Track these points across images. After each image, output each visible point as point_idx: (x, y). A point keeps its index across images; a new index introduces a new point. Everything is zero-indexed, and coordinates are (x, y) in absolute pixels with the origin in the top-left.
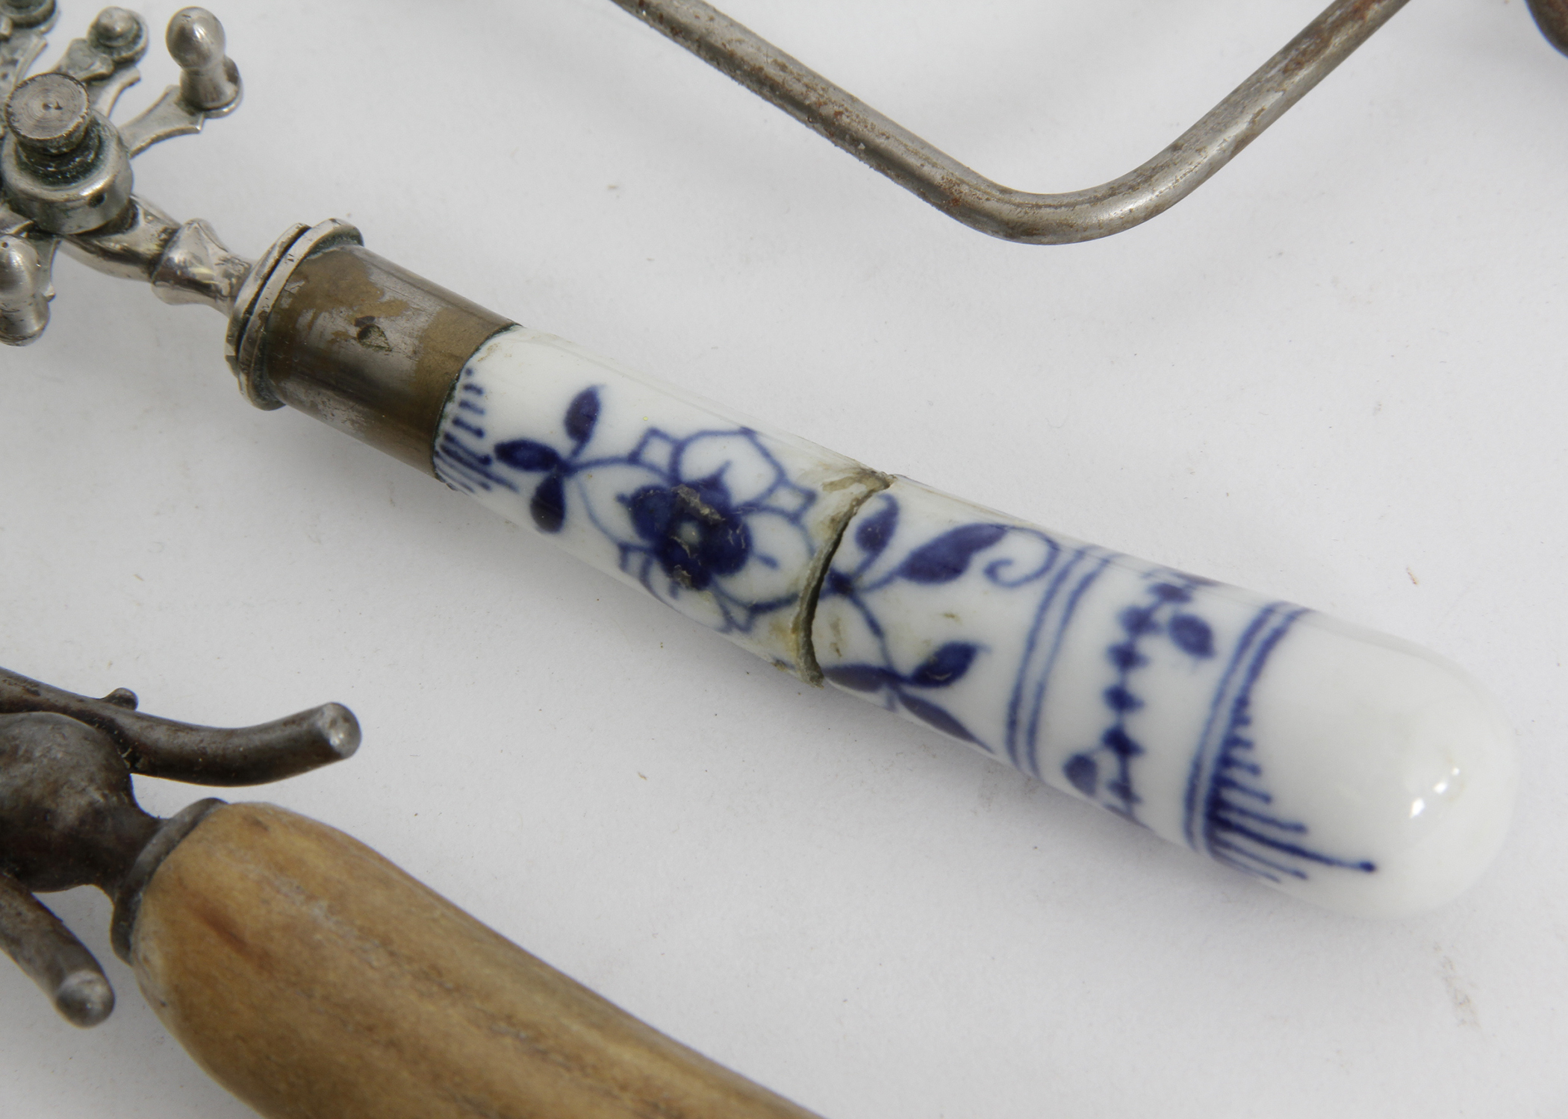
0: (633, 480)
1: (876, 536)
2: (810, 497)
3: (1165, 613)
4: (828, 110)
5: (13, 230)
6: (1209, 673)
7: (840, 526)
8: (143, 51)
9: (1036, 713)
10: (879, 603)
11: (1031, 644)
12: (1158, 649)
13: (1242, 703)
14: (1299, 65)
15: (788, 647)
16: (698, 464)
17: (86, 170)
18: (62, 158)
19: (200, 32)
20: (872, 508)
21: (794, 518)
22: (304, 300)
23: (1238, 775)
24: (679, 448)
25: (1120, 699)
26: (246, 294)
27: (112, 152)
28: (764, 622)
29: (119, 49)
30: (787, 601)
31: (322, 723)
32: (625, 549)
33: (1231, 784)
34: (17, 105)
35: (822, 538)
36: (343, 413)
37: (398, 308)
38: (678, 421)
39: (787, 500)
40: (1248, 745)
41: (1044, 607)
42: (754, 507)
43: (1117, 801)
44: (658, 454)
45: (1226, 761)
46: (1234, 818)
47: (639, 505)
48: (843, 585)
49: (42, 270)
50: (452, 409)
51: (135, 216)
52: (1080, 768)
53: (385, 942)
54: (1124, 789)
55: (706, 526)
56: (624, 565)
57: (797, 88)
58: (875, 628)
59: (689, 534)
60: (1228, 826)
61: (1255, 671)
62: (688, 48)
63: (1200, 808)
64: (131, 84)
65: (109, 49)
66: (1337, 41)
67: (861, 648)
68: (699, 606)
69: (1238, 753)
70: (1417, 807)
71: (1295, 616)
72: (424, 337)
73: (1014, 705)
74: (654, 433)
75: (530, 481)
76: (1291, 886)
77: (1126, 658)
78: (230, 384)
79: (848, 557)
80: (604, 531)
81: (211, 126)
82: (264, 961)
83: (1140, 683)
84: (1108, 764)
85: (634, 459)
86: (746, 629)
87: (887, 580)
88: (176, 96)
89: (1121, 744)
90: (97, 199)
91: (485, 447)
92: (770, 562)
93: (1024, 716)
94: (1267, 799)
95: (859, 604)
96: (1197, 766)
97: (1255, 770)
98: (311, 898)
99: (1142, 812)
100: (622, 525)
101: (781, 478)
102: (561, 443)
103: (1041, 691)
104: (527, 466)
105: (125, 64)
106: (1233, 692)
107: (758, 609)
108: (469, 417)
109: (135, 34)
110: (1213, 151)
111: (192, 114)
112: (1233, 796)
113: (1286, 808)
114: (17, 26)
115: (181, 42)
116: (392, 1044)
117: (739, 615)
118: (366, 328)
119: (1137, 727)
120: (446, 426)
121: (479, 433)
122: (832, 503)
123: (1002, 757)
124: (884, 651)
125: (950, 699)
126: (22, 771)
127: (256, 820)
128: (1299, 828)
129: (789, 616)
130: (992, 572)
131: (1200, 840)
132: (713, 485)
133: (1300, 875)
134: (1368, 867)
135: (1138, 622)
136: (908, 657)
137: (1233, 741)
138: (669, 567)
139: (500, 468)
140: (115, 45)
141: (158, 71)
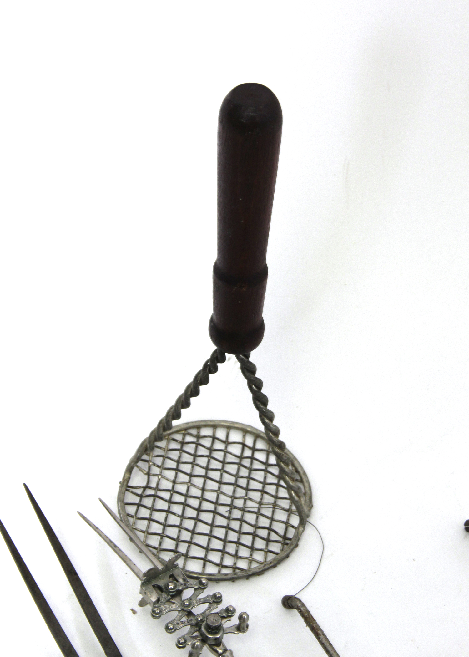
5: (199, 638)
8: (234, 615)
17: (216, 633)
18: (213, 629)
19: (244, 617)
27: (221, 632)
29: (230, 614)
34: (209, 617)
49: (201, 648)
51: (221, 645)
62: (328, 655)
64: (229, 620)
65: (228, 613)
88: (236, 626)
90: (216, 639)
105: (231, 616)
109: (234, 611)
111: (237, 630)
114: (214, 602)
115: (240, 617)
140: (229, 612)
141: (235, 620)
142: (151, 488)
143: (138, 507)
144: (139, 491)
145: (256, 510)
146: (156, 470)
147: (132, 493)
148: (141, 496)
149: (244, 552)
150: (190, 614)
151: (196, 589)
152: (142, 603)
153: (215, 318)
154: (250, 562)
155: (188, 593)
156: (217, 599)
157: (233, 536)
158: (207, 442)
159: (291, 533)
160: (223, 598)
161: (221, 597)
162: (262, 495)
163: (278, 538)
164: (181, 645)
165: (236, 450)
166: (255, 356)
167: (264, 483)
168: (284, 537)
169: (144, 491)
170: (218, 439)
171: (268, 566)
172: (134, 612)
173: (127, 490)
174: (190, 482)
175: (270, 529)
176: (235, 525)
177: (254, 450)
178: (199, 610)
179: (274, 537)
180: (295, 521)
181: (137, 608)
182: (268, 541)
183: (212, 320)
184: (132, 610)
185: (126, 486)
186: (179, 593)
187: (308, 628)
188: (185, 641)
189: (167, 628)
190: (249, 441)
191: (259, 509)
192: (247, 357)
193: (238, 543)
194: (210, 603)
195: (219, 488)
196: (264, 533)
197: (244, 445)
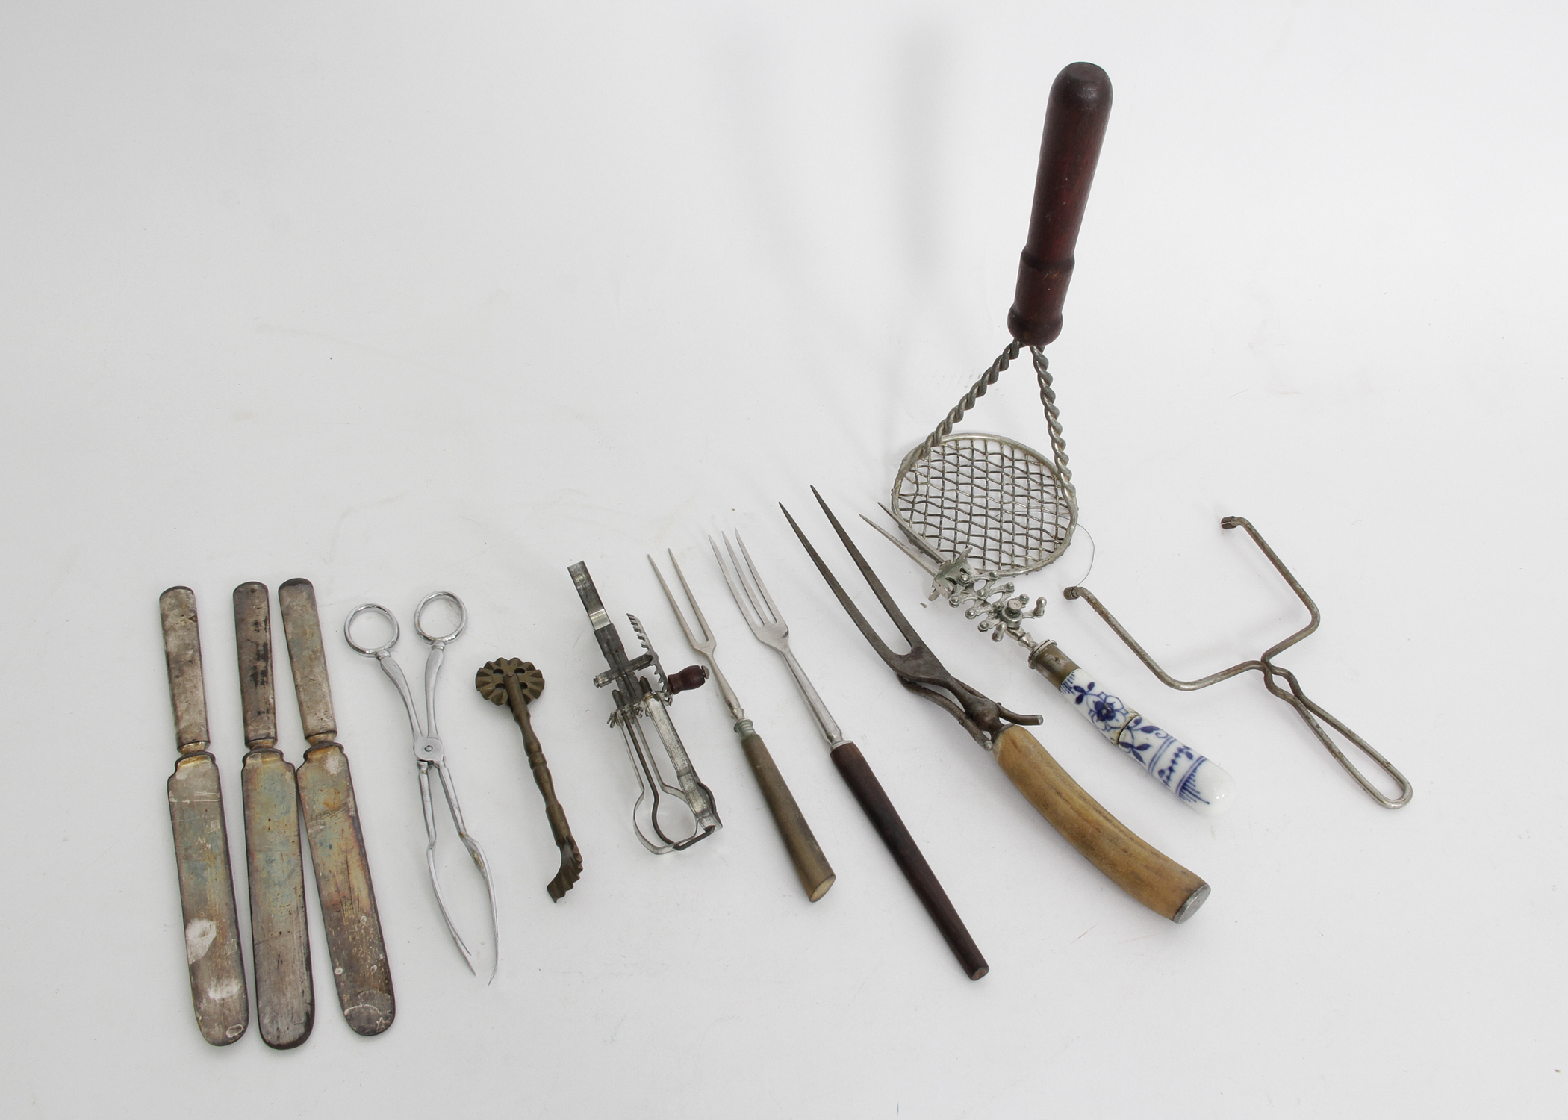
0: (1097, 699)
1: (1138, 722)
2: (1128, 712)
3: (1185, 750)
4: (1142, 654)
6: (1191, 762)
7: (1132, 718)
8: (1030, 601)
9: (1158, 760)
10: (1134, 733)
11: (1161, 748)
12: (1183, 756)
13: (1195, 769)
14: (1224, 675)
15: (1115, 736)
16: (1109, 700)
17: (1016, 617)
18: (1014, 614)
19: (1043, 602)
20: (1137, 718)
21: (1124, 715)
22: (1047, 651)
23: (1191, 780)
24: (1107, 697)
25: (1174, 762)
26: (1036, 648)
27: (1021, 616)
28: (1112, 730)
30: (1119, 728)
31: (1038, 717)
32: (1091, 710)
33: (1189, 782)
34: (1006, 603)
35: (1128, 720)
36: (1046, 673)
37: (1063, 658)
38: (1107, 693)
39: (1123, 711)
40: (1194, 776)
41: (1164, 743)
42: (1117, 710)
43: (1166, 780)
44: (1103, 696)
45: (1189, 777)
46: (1187, 788)
47: (1097, 704)
48: (1129, 728)
50: (1068, 677)
51: (1020, 628)
52: (1161, 772)
53: (1041, 755)
54: (1168, 778)
55: (1108, 711)
56: (1089, 714)
57: (1138, 648)
58: (1133, 737)
59: (1104, 711)
60: (1185, 789)
61: (1199, 764)
63: (1182, 785)
64: (1026, 606)
66: (1232, 673)
67: (1129, 740)
68: (1101, 725)
69: (1192, 777)
70: (1218, 798)
71: (1206, 759)
72: (1067, 664)
73: (1154, 757)
74: (1103, 693)
75: (1078, 694)
76: (1192, 804)
77: (1177, 755)
78: (1027, 664)
79: (1132, 724)
80: (1088, 706)
81: (1036, 618)
82: (1020, 751)
83: (1178, 760)
84: (1167, 772)
85: (1098, 696)
86: (1108, 731)
87: (1138, 730)
88: (1033, 610)
89: (1171, 769)
90: (1016, 623)
91: (1072, 686)
92: (1117, 720)
93: (1155, 760)
94: (1195, 786)
95: (1131, 732)
96: (1184, 777)
97: (1194, 781)
98: (1030, 744)
99: (1170, 783)
100: (1092, 707)
101: (1123, 708)
102: (1086, 689)
103: (1160, 756)
104: (1078, 691)
105: (1025, 603)
106: (1194, 766)
107: (1112, 728)
108: (1071, 680)
109: (1030, 597)
110: (1206, 683)
111: (1035, 615)
112: (1188, 784)
113: (1197, 789)
114: (1007, 591)
115: (1039, 602)
116: (1039, 771)
117: (1108, 728)
118: (1057, 659)
119: (1175, 767)
120: (1066, 680)
121: (1072, 683)
122: (1131, 715)
123: (1147, 767)
124: (1133, 742)
125: (1142, 753)
126: (983, 708)
127: (1023, 729)
128: (1199, 793)
129: (1118, 731)
130: (1157, 734)
131: (1178, 794)
132: (1111, 705)
133: (1195, 801)
134: (1208, 803)
135: (1181, 750)
136: (1136, 745)
137: (1192, 775)
138: (1098, 716)
139: (1073, 690)
140: (1023, 600)
141: (1031, 606)
142: (921, 495)
143: (912, 512)
144: (911, 498)
145: (1026, 513)
146: (921, 479)
147: (904, 500)
148: (913, 503)
149: (1018, 550)
150: (985, 603)
151: (987, 581)
152: (933, 597)
153: (1017, 309)
154: (1026, 560)
155: (979, 586)
156: (1009, 589)
157: (1006, 537)
158: (967, 453)
159: (1062, 534)
160: (1015, 588)
161: (1013, 587)
162: (1029, 499)
163: (1050, 539)
164: (982, 629)
165: (995, 459)
166: (1049, 350)
167: (1029, 489)
168: (1056, 537)
169: (915, 497)
170: (977, 450)
171: (1045, 562)
172: (924, 606)
173: (899, 498)
174: (958, 489)
175: (1041, 529)
176: (1007, 527)
177: (1012, 460)
178: (994, 599)
179: (1045, 536)
180: (1064, 522)
181: (927, 602)
182: (1041, 540)
183: (1012, 312)
184: (922, 604)
185: (896, 492)
186: (971, 585)
187: (1097, 613)
188: (988, 625)
189: (968, 614)
190: (1007, 451)
191: (1028, 513)
192: (1041, 350)
193: (1012, 543)
194: (1003, 593)
195: (987, 494)
196: (1036, 534)
197: (1003, 456)
